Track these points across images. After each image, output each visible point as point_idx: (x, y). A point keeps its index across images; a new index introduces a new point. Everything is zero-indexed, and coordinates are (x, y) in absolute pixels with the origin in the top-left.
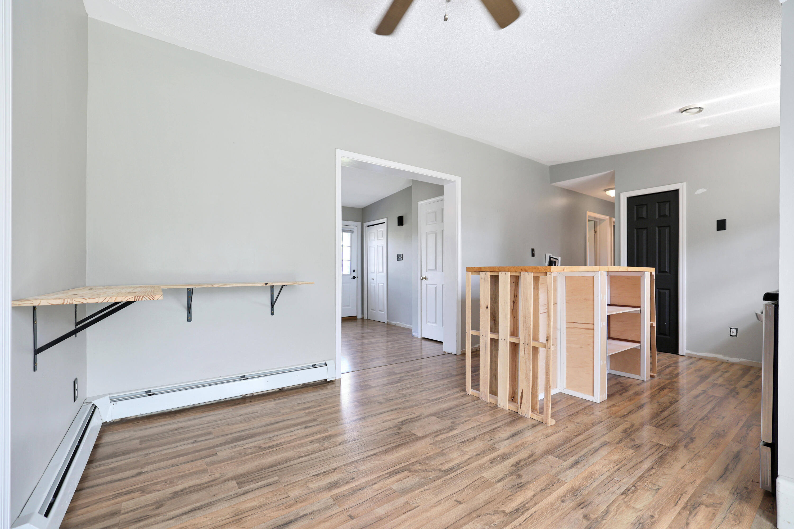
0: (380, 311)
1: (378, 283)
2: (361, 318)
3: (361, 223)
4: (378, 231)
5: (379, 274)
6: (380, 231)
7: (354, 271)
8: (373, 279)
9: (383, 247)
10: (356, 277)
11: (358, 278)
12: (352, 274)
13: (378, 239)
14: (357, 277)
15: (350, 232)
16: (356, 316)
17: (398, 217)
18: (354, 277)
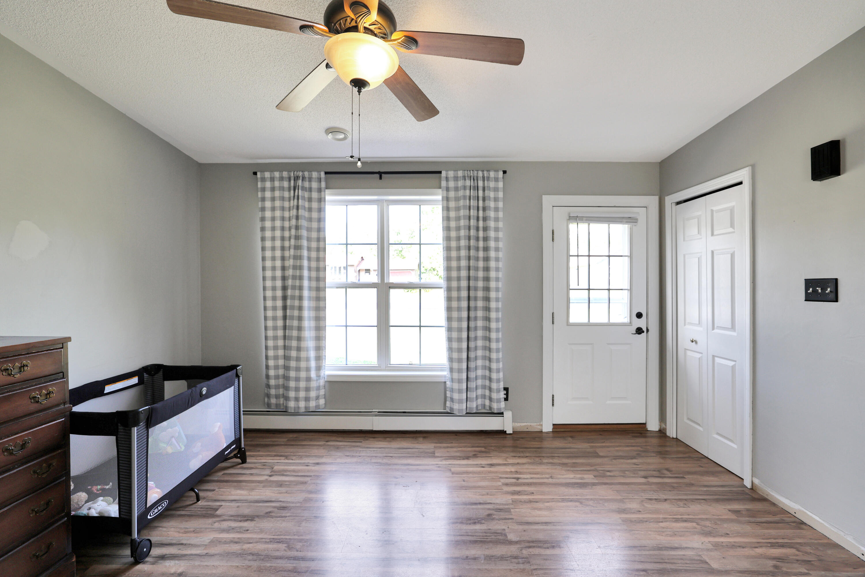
0: (718, 434)
1: (714, 356)
2: (657, 429)
3: (656, 198)
4: (712, 211)
5: (716, 331)
6: (718, 211)
7: (639, 315)
8: (696, 342)
9: (733, 256)
10: (645, 329)
11: (649, 333)
12: (633, 323)
13: (712, 235)
14: (648, 330)
15: (627, 222)
16: (645, 424)
17: (812, 149)
18: (639, 331)
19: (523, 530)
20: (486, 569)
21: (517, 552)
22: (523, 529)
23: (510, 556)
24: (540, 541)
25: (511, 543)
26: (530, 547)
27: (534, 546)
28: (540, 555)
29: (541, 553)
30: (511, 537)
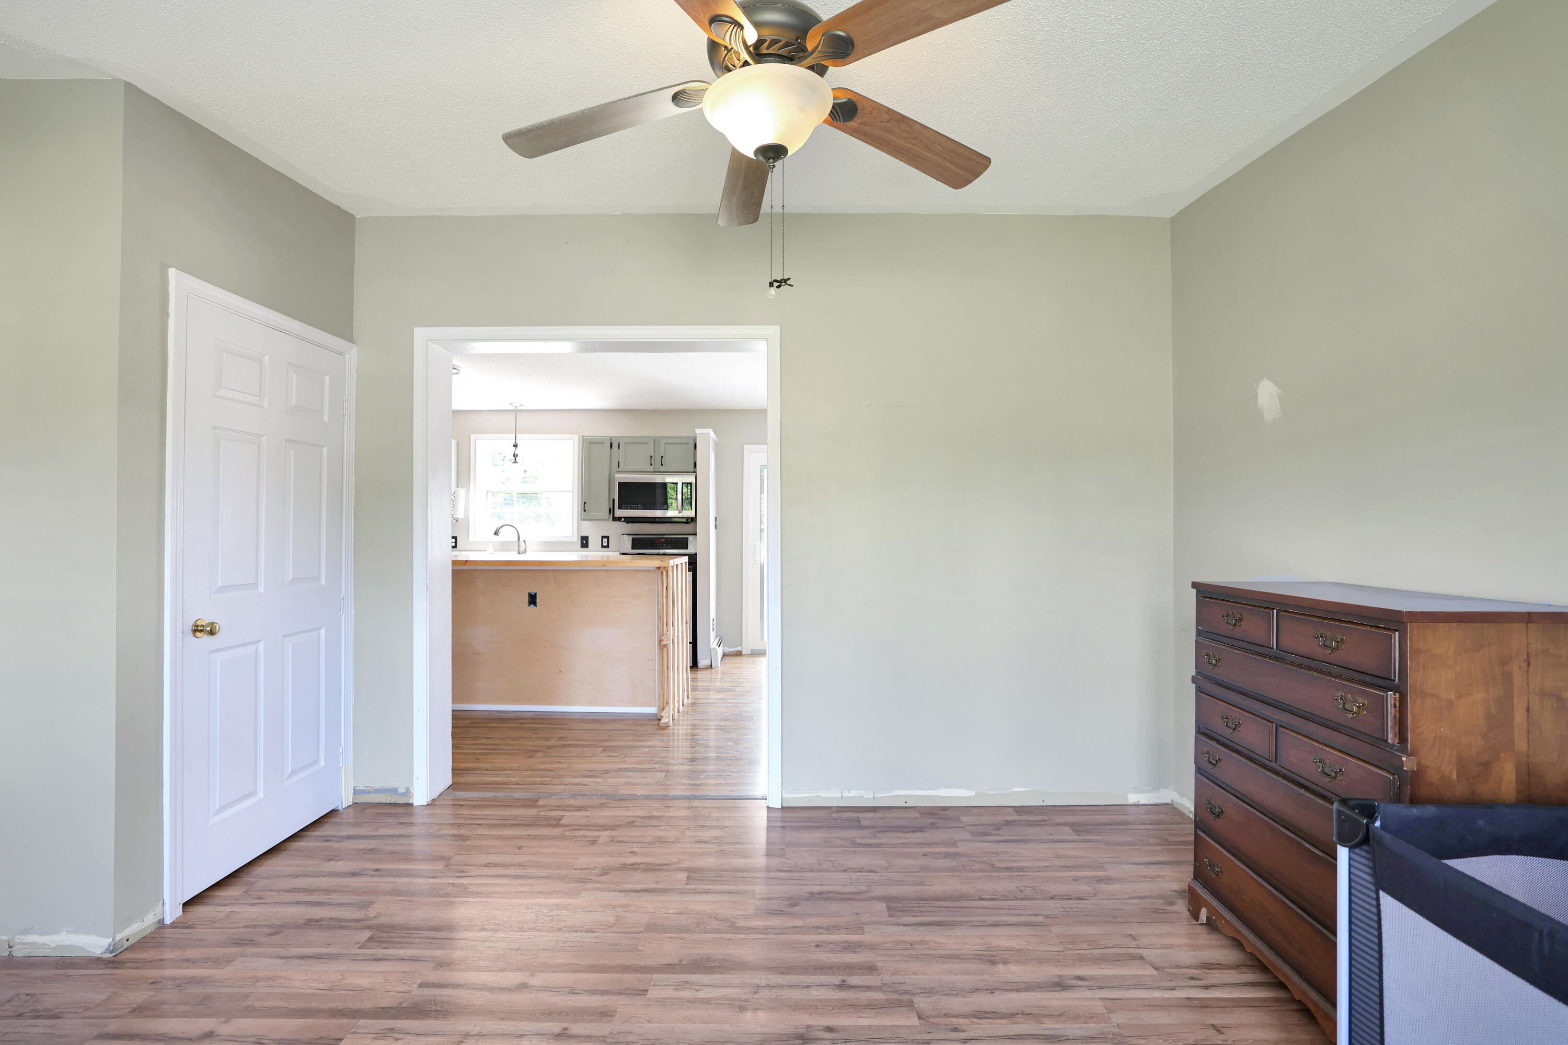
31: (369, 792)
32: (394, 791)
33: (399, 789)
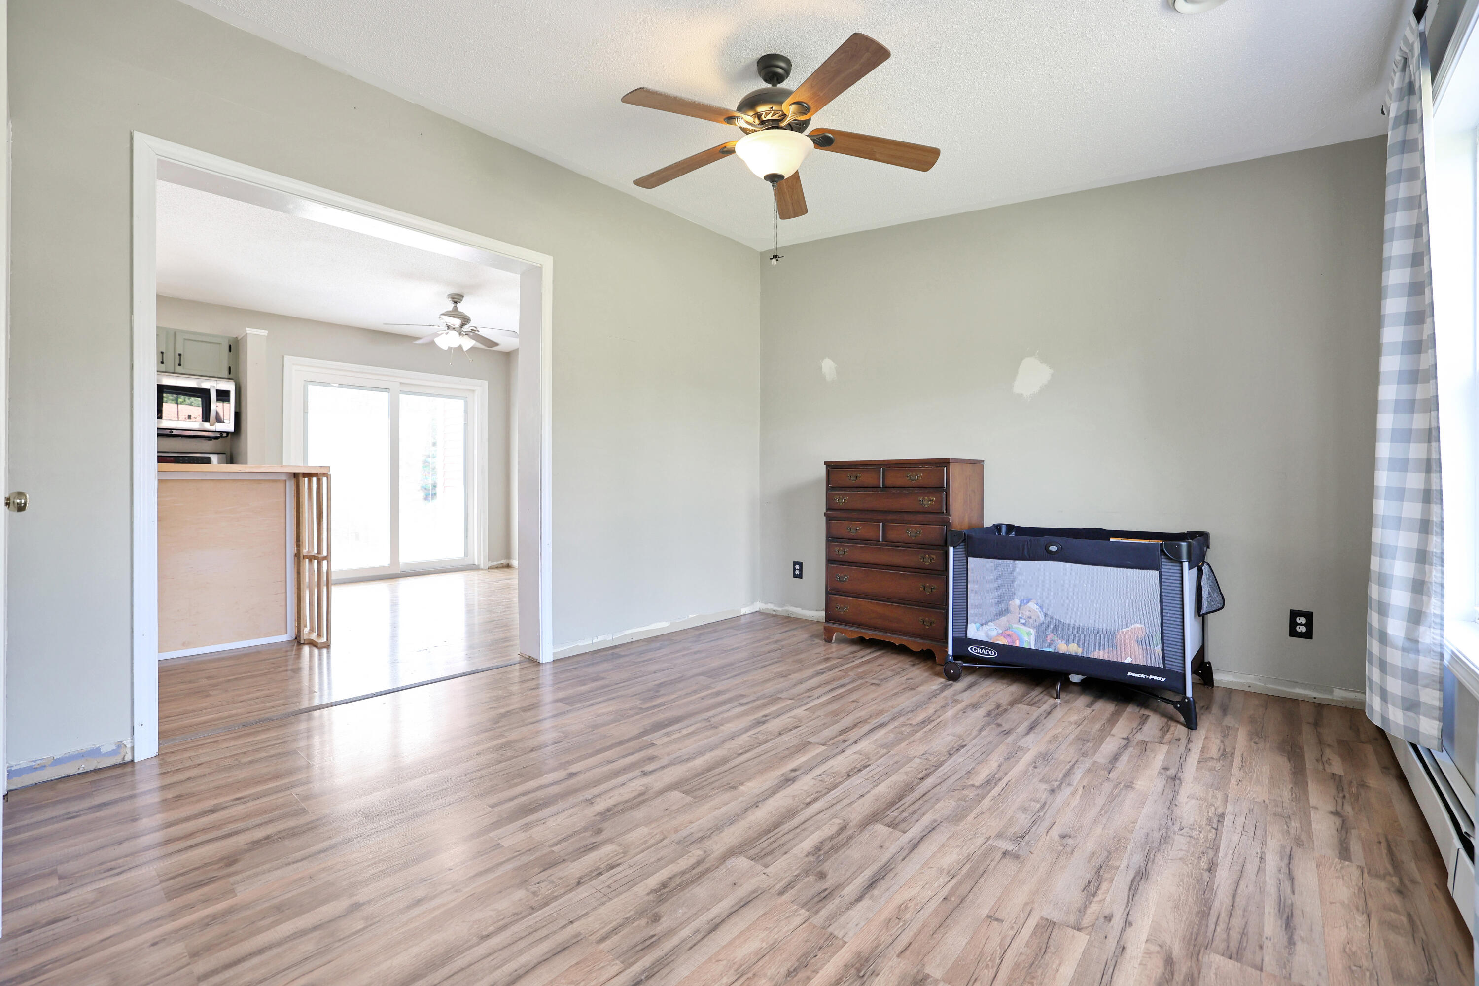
19: (738, 884)
20: (720, 808)
21: (709, 847)
22: (741, 886)
23: (710, 836)
24: (692, 882)
25: (732, 853)
26: (699, 863)
27: (694, 869)
28: (673, 861)
29: (674, 864)
30: (741, 863)
31: (43, 767)
32: (95, 752)
33: (102, 748)
